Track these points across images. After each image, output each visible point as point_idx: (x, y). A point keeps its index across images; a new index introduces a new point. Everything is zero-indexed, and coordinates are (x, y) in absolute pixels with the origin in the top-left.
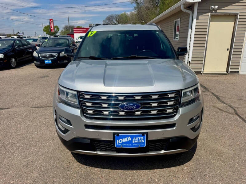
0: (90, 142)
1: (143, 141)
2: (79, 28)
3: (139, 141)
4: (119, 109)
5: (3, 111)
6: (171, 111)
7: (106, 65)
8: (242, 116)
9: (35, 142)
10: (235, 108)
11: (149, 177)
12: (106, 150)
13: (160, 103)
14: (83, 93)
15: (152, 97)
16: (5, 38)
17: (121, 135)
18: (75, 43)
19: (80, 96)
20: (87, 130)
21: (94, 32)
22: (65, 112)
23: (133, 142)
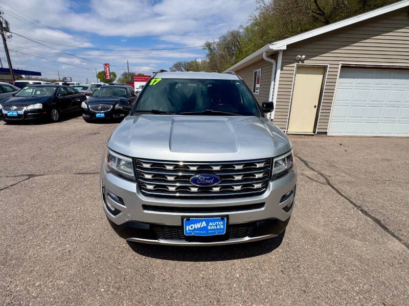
0: (150, 227)
1: (222, 227)
2: (140, 75)
3: (217, 227)
4: (191, 184)
5: (36, 178)
6: (259, 186)
7: (173, 121)
8: (336, 187)
9: (76, 223)
10: (327, 177)
11: (228, 271)
12: (171, 238)
13: (245, 175)
14: (142, 160)
15: (235, 167)
16: (47, 84)
17: (193, 220)
18: (135, 94)
19: (136, 164)
20: (146, 211)
21: (158, 80)
22: (115, 185)
23: (209, 228)
